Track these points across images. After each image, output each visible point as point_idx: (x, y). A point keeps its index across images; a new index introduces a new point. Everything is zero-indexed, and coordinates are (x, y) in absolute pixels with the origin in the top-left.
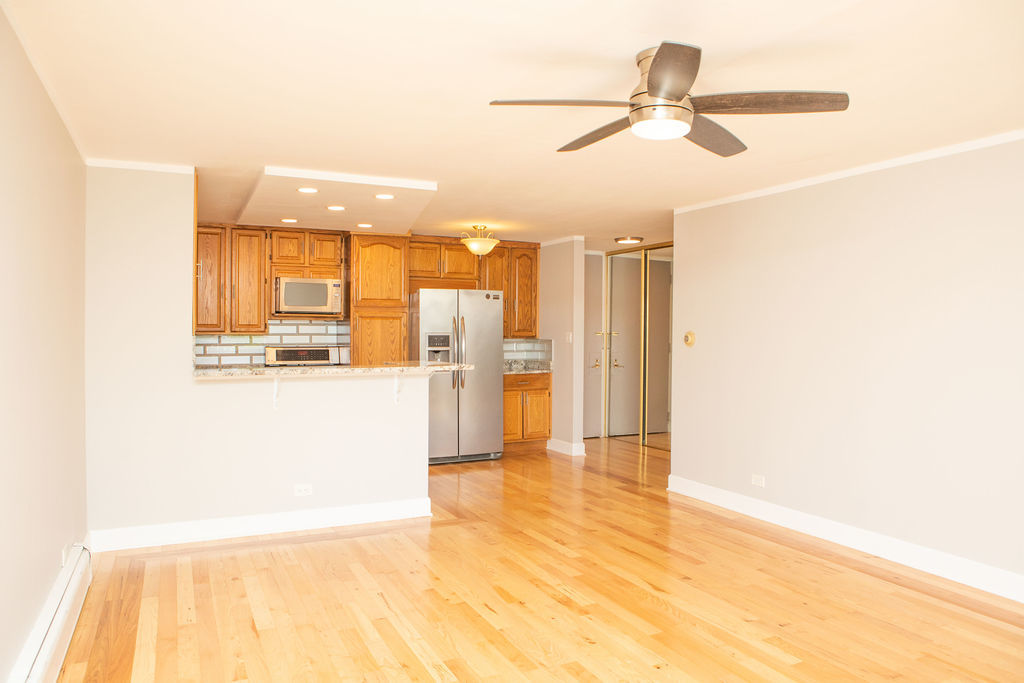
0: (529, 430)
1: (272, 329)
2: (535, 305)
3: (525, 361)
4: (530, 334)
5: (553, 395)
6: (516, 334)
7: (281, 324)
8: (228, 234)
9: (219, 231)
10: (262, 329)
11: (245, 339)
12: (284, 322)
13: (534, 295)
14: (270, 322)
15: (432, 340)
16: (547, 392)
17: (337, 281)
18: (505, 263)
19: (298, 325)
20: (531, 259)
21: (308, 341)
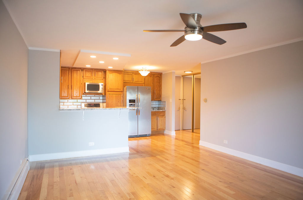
0: (159, 128)
1: (83, 98)
2: (161, 91)
3: (158, 107)
4: (159, 99)
5: (166, 117)
6: (155, 99)
7: (86, 96)
8: (71, 70)
9: (68, 69)
10: (80, 97)
11: (76, 101)
12: (87, 96)
13: (160, 88)
14: (83, 96)
15: (131, 101)
16: (164, 116)
17: (102, 84)
18: (152, 79)
19: (91, 97)
20: (160, 77)
21: (94, 101)
